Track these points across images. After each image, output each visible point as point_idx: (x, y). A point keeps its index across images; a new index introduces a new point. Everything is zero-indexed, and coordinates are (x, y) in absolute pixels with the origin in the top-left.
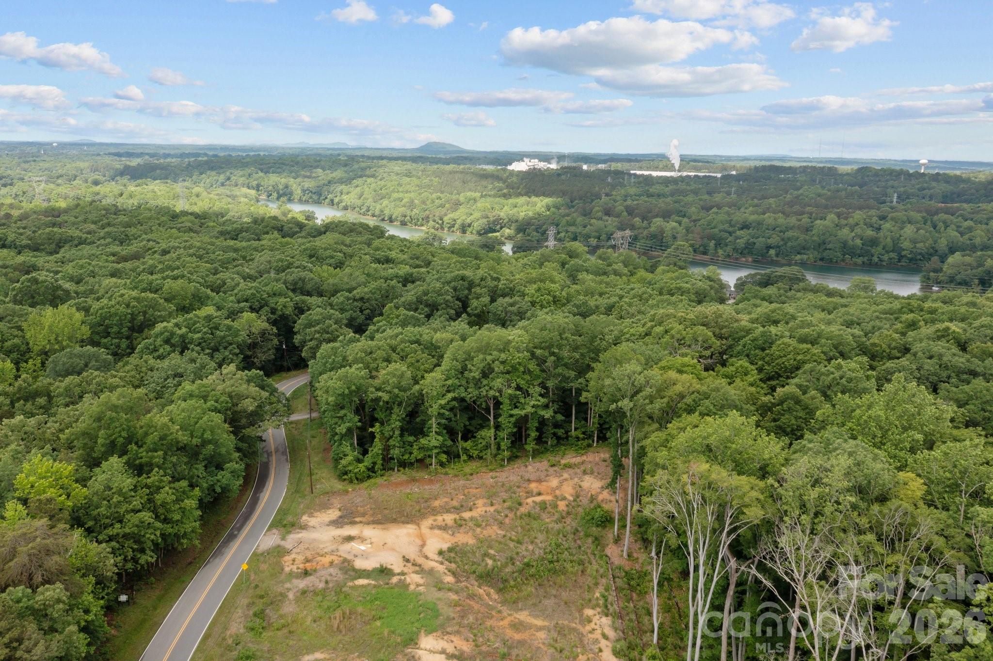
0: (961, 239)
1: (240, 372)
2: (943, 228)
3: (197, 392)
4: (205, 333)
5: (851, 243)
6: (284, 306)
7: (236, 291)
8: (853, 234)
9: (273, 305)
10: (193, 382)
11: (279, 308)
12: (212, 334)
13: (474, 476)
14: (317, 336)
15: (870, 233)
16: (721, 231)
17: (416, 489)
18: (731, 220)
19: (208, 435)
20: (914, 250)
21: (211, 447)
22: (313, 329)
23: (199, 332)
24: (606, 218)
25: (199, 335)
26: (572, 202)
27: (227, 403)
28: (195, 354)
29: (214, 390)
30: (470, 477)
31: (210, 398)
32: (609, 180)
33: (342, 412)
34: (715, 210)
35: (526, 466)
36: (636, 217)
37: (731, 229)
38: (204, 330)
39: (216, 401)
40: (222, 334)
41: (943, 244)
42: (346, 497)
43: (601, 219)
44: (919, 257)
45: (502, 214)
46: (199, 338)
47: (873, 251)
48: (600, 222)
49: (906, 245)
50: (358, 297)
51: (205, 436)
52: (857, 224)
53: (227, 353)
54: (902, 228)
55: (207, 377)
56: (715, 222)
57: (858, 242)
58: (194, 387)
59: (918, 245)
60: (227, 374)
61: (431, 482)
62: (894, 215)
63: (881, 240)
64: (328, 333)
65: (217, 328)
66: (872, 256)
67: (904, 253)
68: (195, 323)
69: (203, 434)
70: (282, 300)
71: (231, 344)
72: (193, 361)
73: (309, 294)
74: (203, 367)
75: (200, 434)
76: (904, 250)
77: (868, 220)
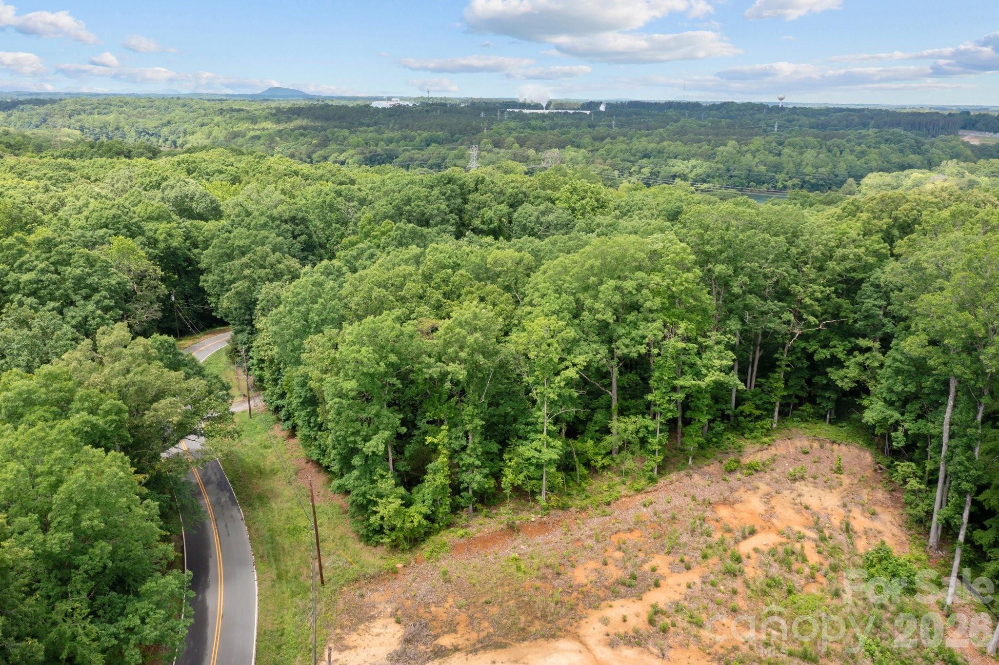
0: (858, 163)
1: (140, 339)
2: (838, 153)
3: (42, 393)
4: (43, 271)
5: (756, 169)
6: (169, 235)
7: (85, 213)
8: (757, 160)
9: (151, 234)
10: (29, 369)
11: (161, 238)
12: (57, 272)
13: (613, 505)
14: (246, 272)
15: (771, 158)
16: (623, 160)
17: (520, 545)
18: (631, 149)
19: (91, 520)
20: (817, 175)
21: (103, 547)
22: (237, 262)
23: (29, 270)
24: (497, 150)
25: (31, 276)
26: (452, 136)
27: (119, 412)
28: (26, 312)
29: (80, 384)
30: (608, 510)
31: (75, 405)
32: (482, 115)
33: (372, 410)
34: (608, 140)
35: (690, 476)
36: (529, 148)
37: (632, 158)
38: (42, 266)
39: (92, 412)
40: (78, 271)
41: (842, 168)
42: (396, 584)
43: (490, 151)
44: (821, 182)
45: (379, 150)
46: (31, 282)
47: (777, 176)
48: (491, 155)
49: (809, 170)
50: (286, 216)
51: (85, 524)
52: (758, 150)
53: (91, 306)
54: (801, 154)
55: (58, 356)
56: (614, 152)
57: (763, 168)
58: (33, 382)
59: (820, 170)
60: (111, 347)
61: (543, 527)
62: (791, 140)
63: (785, 165)
64: (262, 267)
65: (66, 262)
66: (777, 182)
67: (807, 178)
68: (21, 253)
69: (77, 518)
70: (163, 226)
71: (95, 290)
72: (23, 323)
73: (201, 217)
74: (45, 334)
75: (68, 520)
76: (807, 175)
77: (767, 146)
